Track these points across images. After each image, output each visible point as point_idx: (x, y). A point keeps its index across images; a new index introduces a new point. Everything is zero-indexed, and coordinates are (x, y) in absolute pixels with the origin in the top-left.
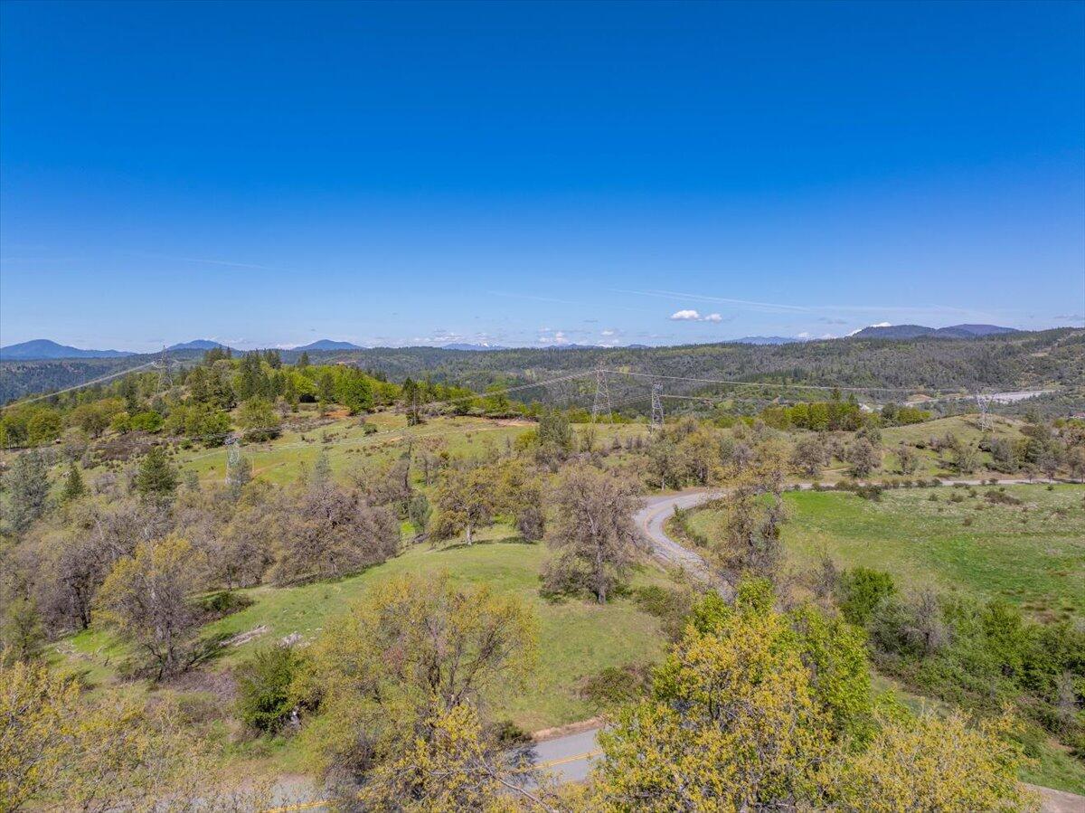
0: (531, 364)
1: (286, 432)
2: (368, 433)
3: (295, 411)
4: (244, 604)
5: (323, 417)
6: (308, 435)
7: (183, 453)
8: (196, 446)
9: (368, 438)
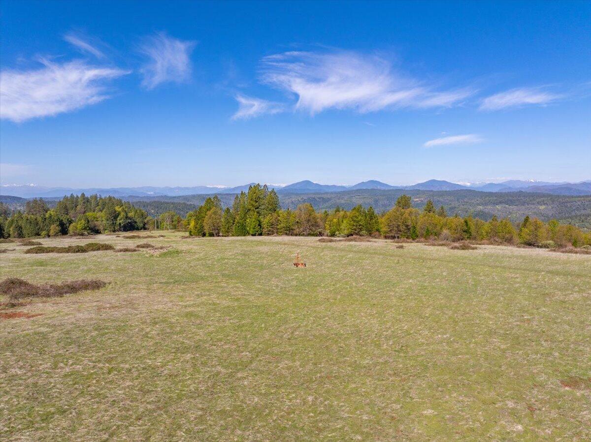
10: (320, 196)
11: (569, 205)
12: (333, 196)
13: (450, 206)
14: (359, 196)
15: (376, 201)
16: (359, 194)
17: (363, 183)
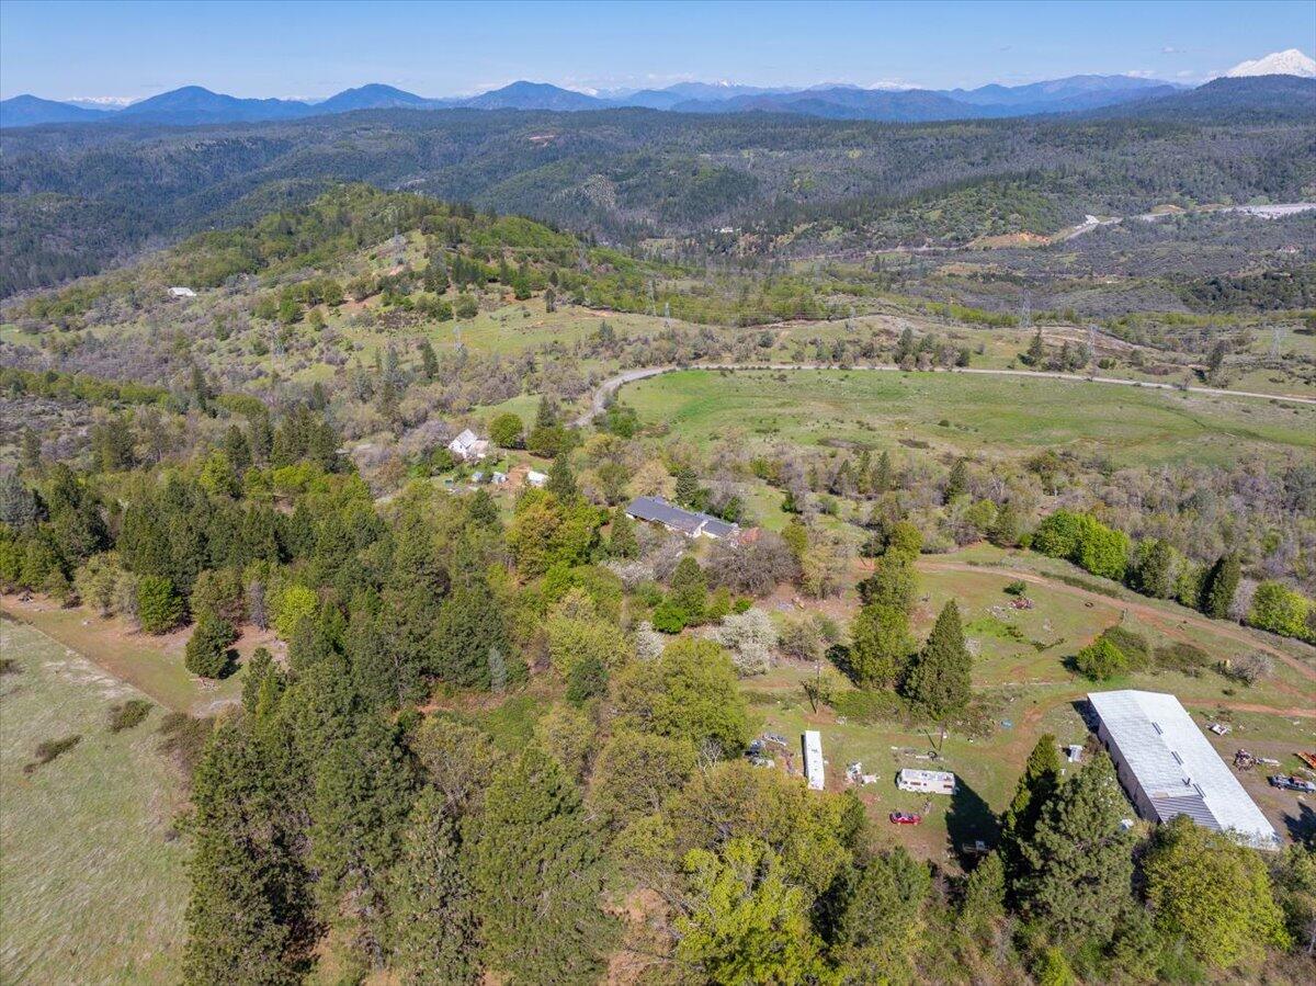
0: (751, 143)
1: (481, 312)
2: (525, 316)
3: (486, 294)
4: (474, 410)
5: (503, 299)
6: (494, 314)
7: (428, 326)
8: (434, 320)
9: (526, 320)
10: (253, 133)
11: (910, 145)
12: (292, 132)
13: (636, 157)
14: (366, 129)
15: (425, 144)
16: (364, 126)
17: (351, 90)
